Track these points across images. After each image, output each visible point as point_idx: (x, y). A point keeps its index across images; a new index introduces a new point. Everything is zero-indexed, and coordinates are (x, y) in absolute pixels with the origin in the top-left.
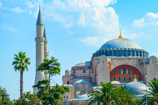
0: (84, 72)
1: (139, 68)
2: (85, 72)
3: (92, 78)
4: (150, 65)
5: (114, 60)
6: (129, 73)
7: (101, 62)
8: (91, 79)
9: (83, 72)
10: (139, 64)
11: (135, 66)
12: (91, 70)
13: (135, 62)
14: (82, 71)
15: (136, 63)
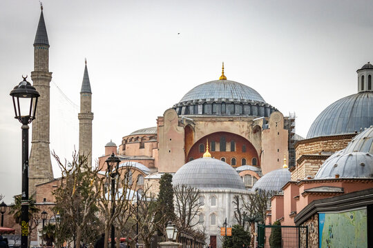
0: (142, 147)
1: (251, 139)
2: (144, 147)
3: (154, 160)
4: (270, 130)
5: (201, 122)
6: (232, 150)
7: (165, 125)
8: (152, 161)
9: (139, 147)
10: (251, 130)
11: (243, 135)
12: (155, 144)
13: (243, 126)
14: (138, 145)
15: (245, 129)
